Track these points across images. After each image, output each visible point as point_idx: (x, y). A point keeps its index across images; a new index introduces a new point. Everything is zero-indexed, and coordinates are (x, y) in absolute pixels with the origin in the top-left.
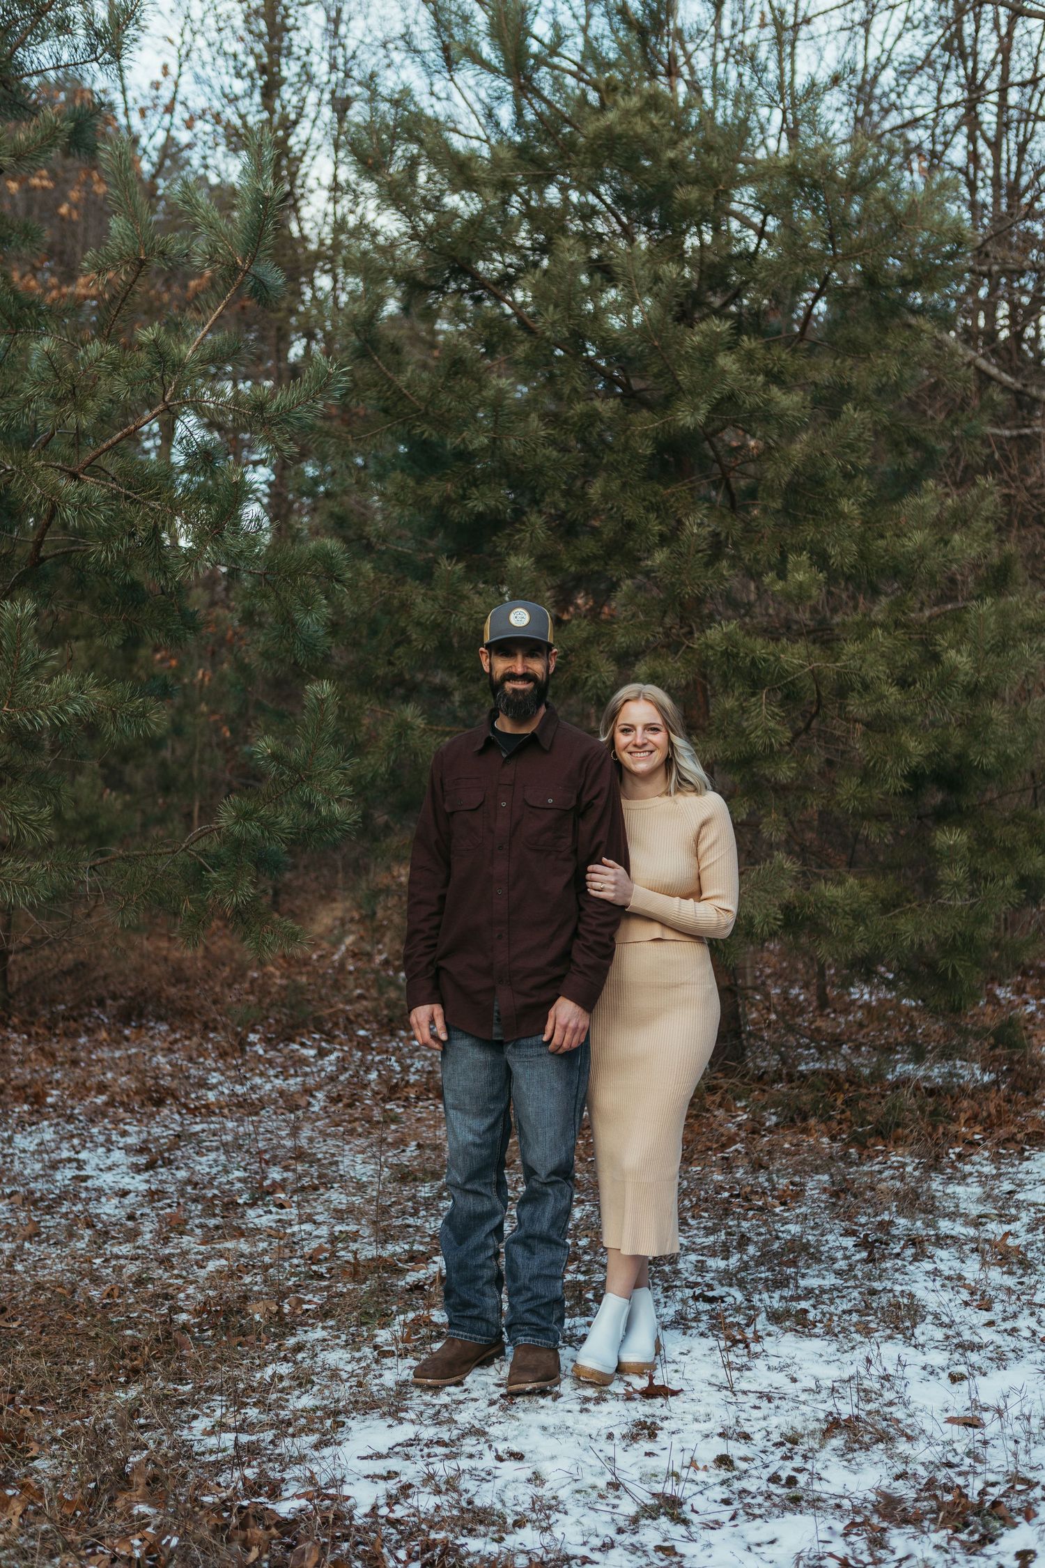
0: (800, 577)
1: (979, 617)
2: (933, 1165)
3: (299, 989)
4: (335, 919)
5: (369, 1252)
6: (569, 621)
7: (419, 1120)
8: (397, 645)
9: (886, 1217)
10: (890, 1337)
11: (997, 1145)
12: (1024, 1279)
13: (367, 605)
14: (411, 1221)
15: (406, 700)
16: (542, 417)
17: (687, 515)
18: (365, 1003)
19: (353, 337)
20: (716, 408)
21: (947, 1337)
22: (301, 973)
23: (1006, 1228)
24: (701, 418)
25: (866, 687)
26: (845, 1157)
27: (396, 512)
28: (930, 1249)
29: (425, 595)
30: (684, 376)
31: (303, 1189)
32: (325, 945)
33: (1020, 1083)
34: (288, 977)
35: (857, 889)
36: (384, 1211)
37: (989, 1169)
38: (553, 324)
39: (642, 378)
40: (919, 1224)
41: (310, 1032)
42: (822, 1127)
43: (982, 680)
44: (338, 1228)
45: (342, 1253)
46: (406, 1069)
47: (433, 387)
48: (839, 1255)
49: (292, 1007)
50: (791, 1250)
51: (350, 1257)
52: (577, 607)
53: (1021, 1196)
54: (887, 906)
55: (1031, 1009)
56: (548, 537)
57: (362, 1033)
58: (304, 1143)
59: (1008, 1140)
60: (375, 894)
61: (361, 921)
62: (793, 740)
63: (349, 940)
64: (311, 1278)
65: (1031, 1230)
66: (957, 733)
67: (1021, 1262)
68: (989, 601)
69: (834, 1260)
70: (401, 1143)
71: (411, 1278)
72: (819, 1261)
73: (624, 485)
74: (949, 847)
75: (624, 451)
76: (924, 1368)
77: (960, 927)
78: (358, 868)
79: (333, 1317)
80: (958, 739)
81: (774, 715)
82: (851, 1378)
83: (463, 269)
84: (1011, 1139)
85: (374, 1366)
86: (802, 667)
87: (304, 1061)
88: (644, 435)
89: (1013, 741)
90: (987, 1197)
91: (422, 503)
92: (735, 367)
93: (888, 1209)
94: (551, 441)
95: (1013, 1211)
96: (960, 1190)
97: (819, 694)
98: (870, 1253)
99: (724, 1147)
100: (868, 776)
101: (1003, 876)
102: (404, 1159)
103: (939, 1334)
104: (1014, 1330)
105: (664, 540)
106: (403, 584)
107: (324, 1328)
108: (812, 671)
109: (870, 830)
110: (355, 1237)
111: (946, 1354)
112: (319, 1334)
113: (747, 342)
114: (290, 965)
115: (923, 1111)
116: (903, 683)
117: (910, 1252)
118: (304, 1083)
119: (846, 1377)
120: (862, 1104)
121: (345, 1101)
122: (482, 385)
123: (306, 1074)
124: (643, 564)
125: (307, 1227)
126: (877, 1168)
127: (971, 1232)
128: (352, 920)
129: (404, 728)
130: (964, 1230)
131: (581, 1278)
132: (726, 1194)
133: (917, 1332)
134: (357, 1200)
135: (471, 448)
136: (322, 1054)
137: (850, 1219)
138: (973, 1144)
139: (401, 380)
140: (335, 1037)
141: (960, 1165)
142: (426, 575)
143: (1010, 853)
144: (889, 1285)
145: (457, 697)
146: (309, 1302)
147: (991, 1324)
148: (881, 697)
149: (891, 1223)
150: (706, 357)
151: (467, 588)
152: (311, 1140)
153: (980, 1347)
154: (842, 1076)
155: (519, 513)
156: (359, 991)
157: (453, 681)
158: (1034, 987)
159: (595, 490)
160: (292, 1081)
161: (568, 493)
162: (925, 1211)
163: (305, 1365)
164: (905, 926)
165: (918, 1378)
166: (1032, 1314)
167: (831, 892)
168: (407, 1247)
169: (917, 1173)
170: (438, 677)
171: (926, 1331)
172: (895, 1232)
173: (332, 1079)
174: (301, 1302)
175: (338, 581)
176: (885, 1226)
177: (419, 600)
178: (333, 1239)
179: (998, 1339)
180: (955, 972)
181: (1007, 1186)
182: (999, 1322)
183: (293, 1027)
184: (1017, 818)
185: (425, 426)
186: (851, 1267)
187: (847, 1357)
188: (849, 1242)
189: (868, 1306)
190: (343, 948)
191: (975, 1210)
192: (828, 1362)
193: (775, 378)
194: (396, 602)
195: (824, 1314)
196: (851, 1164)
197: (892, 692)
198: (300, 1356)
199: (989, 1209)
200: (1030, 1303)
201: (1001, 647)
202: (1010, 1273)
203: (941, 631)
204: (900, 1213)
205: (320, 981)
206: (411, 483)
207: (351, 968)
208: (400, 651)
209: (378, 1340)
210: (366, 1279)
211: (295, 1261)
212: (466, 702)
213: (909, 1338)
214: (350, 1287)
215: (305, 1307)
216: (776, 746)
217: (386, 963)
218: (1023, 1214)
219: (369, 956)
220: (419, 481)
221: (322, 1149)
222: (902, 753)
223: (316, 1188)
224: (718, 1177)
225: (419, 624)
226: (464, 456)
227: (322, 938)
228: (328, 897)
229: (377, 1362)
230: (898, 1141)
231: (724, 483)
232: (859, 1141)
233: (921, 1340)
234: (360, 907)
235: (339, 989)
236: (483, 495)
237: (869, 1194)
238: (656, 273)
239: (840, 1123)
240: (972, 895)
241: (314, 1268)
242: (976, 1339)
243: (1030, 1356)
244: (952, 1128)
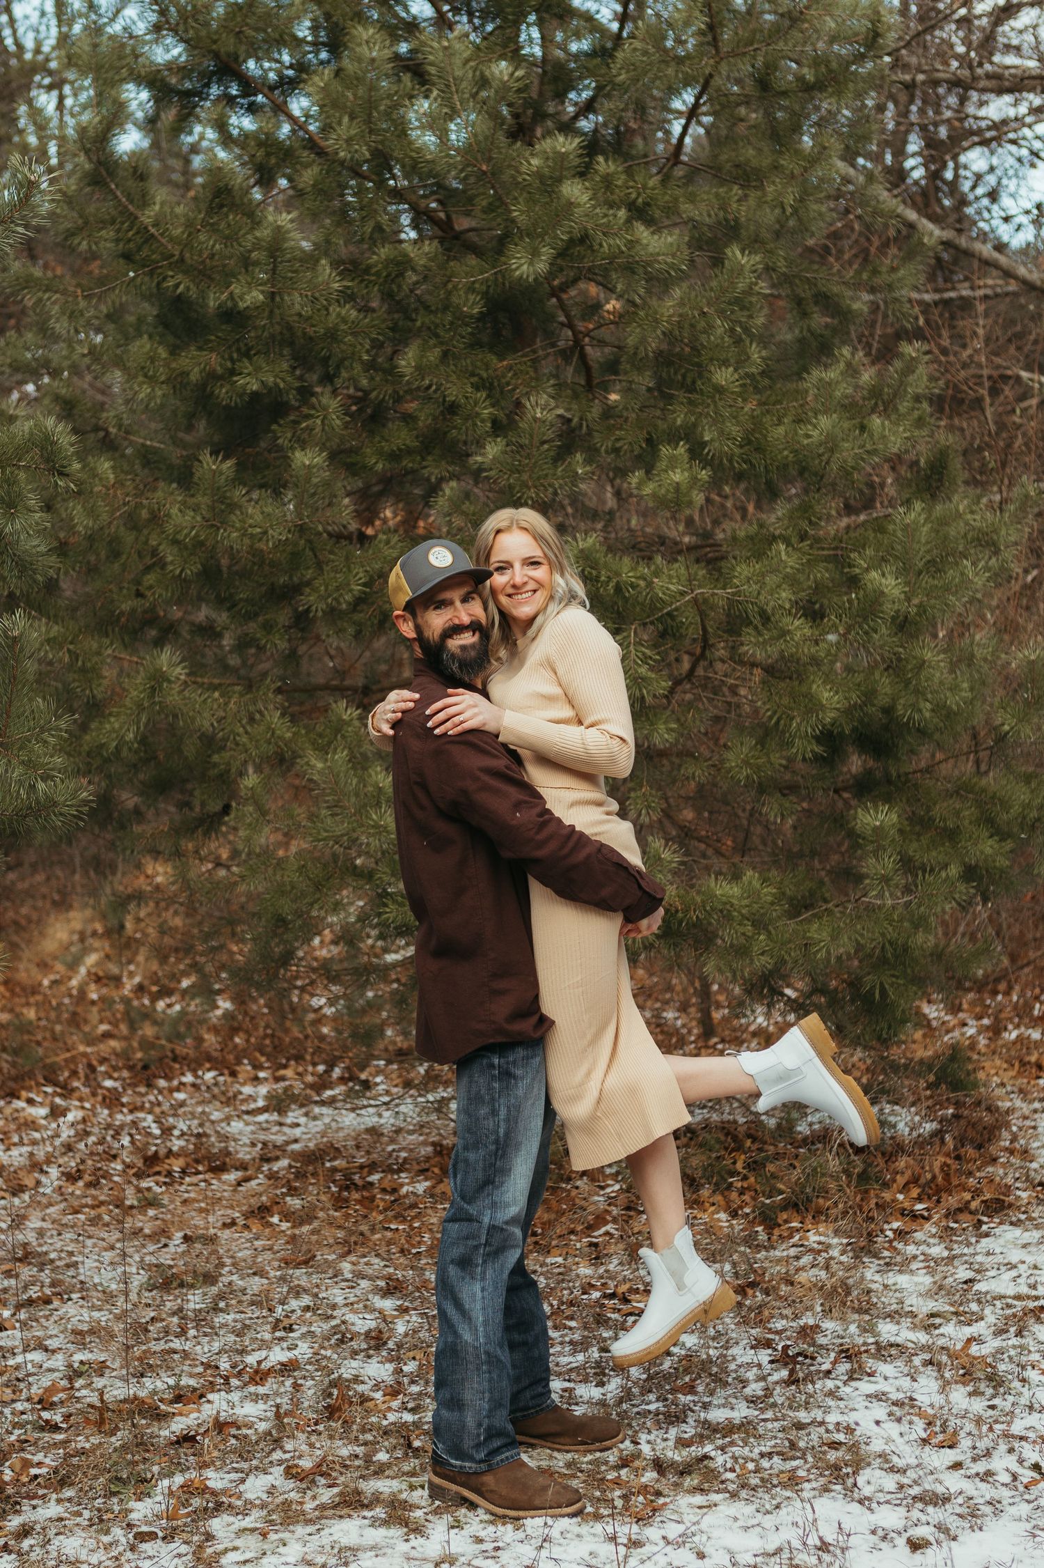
0: (677, 476)
1: (906, 528)
2: (864, 1248)
3: (25, 1028)
4: (72, 932)
5: (117, 1391)
6: (375, 536)
7: (185, 1202)
8: (148, 569)
9: (811, 1322)
10: (826, 1490)
11: (947, 1216)
12: (996, 1402)
13: (105, 517)
14: (176, 1344)
15: (159, 643)
16: (335, 264)
17: (528, 394)
18: (113, 1043)
19: (82, 158)
20: (563, 253)
21: (901, 1487)
22: (28, 1004)
23: (968, 1331)
24: (542, 266)
25: (766, 618)
26: (750, 1240)
27: (145, 391)
28: (870, 1363)
29: (184, 503)
30: (518, 213)
31: (30, 1302)
32: (59, 967)
33: (971, 1133)
34: (11, 1011)
35: (756, 884)
36: (141, 1330)
37: (938, 1250)
38: (349, 141)
39: (468, 214)
40: (853, 1328)
41: (39, 1085)
42: (718, 1198)
43: (913, 610)
44: (78, 1357)
45: (84, 1392)
46: (167, 1131)
47: (189, 224)
48: (751, 1375)
49: (16, 1052)
50: (687, 1371)
51: (94, 1399)
52: (385, 521)
53: (981, 1287)
54: (799, 906)
55: (971, 1031)
56: (346, 426)
57: (108, 1083)
58: (31, 1237)
59: (960, 1210)
60: (122, 903)
61: (108, 933)
62: (672, 691)
63: (92, 959)
64: (42, 1429)
65: (999, 1332)
66: (885, 680)
67: (990, 1378)
68: (918, 505)
69: (744, 1383)
70: (161, 1235)
71: (179, 1425)
72: (726, 1384)
73: (445, 354)
74: (875, 829)
75: (446, 308)
76: (874, 1532)
77: (891, 933)
78: (100, 867)
79: (72, 1484)
80: (885, 686)
81: (645, 658)
82: (778, 1551)
83: (228, 69)
84: (964, 1208)
85: (129, 1554)
86: (682, 594)
87: (32, 1125)
88: (471, 289)
89: (954, 688)
90: (939, 1289)
91: (178, 382)
92: (585, 198)
93: (810, 1308)
94: (347, 297)
95: (974, 1307)
96: (903, 1280)
97: (704, 629)
98: (792, 1372)
99: (591, 1228)
100: (767, 734)
101: (945, 866)
102: (165, 1258)
103: (890, 1482)
104: (989, 1473)
105: (498, 428)
106: (155, 489)
107: (59, 1501)
108: (695, 600)
109: (771, 809)
110: (101, 1369)
111: (902, 1511)
112: (53, 1510)
113: (603, 165)
114: (12, 992)
115: (849, 1175)
116: (813, 613)
117: (844, 1367)
118: (31, 1154)
119: (771, 1548)
120: (771, 1167)
121: (87, 1178)
122: (256, 223)
123: (34, 1143)
124: (471, 460)
125: (36, 1356)
126: (793, 1252)
127: (922, 1337)
128: (94, 933)
129: (158, 680)
130: (911, 1336)
131: (408, 1417)
132: (596, 1295)
133: (861, 1480)
134: (103, 1317)
135: (242, 305)
136: (56, 1113)
137: (761, 1322)
138: (915, 1216)
139: (147, 217)
140: (73, 1090)
141: (900, 1246)
142: (184, 477)
143: (951, 835)
144: (818, 1414)
145: (227, 641)
146: (39, 1464)
147: (957, 1466)
148: (784, 633)
149: (816, 1328)
150: (548, 183)
151: (238, 493)
152: (41, 1233)
153: (946, 1500)
154: (742, 1130)
155: (305, 393)
156: (104, 1027)
157: (222, 618)
158: (972, 1004)
159: (407, 361)
160: (15, 1152)
161: (371, 366)
162: (860, 1311)
163: (33, 1556)
164: (818, 932)
165: (866, 1547)
166: (1011, 1450)
167: (725, 890)
168: (171, 1381)
169: (844, 1258)
170: (203, 614)
171: (872, 1479)
172: (821, 1340)
173: (69, 1148)
174: (27, 1464)
175: (61, 474)
176: (806, 1333)
177: (174, 511)
178: (74, 1374)
179: (969, 1487)
180: (883, 992)
181: (963, 1274)
182: (968, 1463)
183: (15, 1079)
184: (962, 790)
185: (180, 277)
186: (768, 1392)
187: (768, 1521)
188: (764, 1356)
189: (793, 1445)
190: (83, 970)
191: (925, 1307)
192: (746, 1529)
193: (640, 212)
194: (144, 514)
195: (735, 1458)
196: (759, 1248)
197: (799, 627)
198: (26, 1544)
199: (941, 1305)
200: (1007, 1435)
201: (935, 566)
202: (975, 1393)
203: (860, 546)
204: (827, 1312)
205: (53, 1015)
206: (163, 353)
207: (94, 996)
208: (150, 579)
209: (133, 1516)
210: (117, 1429)
211: (19, 1406)
212: (243, 644)
213: (850, 1492)
214: (95, 1440)
215: (34, 1471)
216: (649, 700)
217: (140, 989)
218: (988, 1311)
219: (117, 980)
220: (174, 351)
221: (54, 1246)
222: (813, 706)
223: (48, 1301)
224: (585, 1270)
225: (175, 542)
226: (232, 316)
227: (55, 958)
228: (62, 904)
229: (133, 1548)
230: (819, 1215)
231: (576, 352)
232: (768, 1219)
233: (867, 1491)
234: (104, 917)
235: (78, 1026)
236: (258, 369)
237: (784, 1289)
238: (482, 76)
239: (742, 1192)
240: (907, 890)
241: (46, 1415)
242: (940, 1490)
243: (1012, 1510)
244: (887, 1196)
